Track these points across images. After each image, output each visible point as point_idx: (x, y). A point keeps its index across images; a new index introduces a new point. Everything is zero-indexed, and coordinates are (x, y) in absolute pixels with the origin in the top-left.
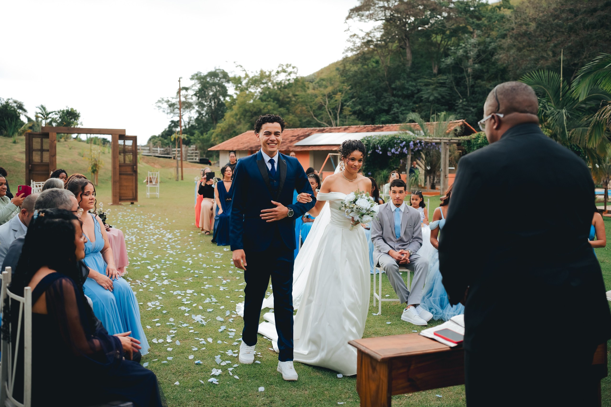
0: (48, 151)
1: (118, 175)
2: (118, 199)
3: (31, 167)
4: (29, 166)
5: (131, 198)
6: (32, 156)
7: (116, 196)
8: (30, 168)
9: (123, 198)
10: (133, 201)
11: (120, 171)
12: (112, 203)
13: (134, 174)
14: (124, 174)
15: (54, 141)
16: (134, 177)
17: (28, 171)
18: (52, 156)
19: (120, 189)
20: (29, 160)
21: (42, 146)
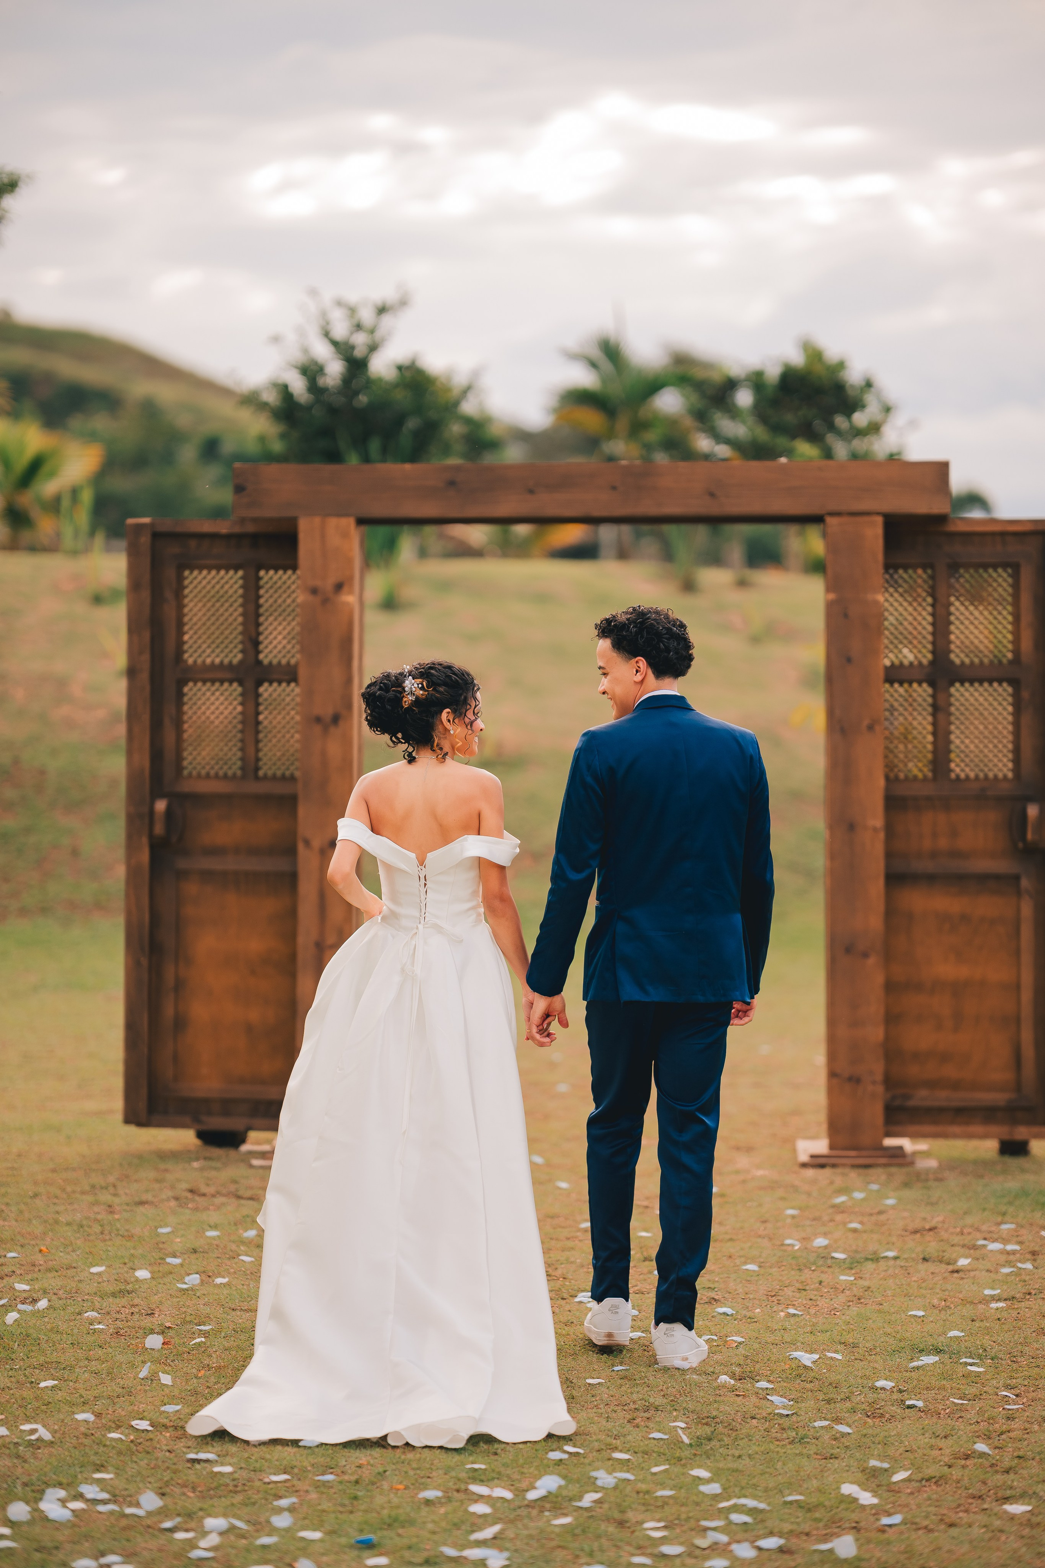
0: (290, 675)
1: (876, 888)
2: (876, 1112)
3: (169, 812)
4: (152, 812)
5: (999, 1098)
6: (178, 723)
7: (855, 1080)
8: (159, 829)
9: (922, 1097)
10: (1021, 1132)
11: (889, 855)
12: (821, 1146)
13: (1025, 883)
14: (931, 879)
15: (339, 587)
16: (1027, 909)
17: (145, 856)
18: (318, 720)
19: (892, 1019)
20: (157, 755)
21: (253, 642)
